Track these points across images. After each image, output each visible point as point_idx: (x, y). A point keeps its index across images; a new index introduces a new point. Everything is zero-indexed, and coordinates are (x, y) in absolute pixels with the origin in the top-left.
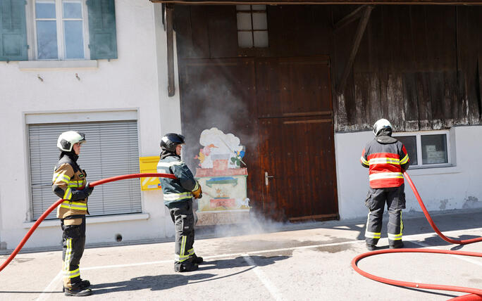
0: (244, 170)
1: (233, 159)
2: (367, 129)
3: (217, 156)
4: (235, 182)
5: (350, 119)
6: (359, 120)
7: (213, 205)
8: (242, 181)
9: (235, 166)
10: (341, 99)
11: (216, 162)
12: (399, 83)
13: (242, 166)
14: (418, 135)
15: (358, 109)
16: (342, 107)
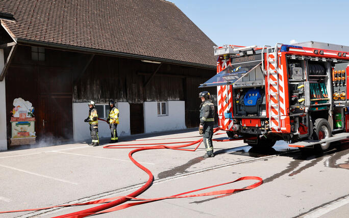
0: (34, 118)
1: (29, 113)
2: (86, 102)
3: (21, 111)
4: (29, 124)
5: (79, 97)
6: (83, 97)
7: (19, 135)
8: (33, 124)
9: (30, 116)
10: (75, 88)
11: (21, 115)
12: (98, 82)
13: (33, 117)
14: (104, 105)
15: (82, 93)
16: (76, 91)
